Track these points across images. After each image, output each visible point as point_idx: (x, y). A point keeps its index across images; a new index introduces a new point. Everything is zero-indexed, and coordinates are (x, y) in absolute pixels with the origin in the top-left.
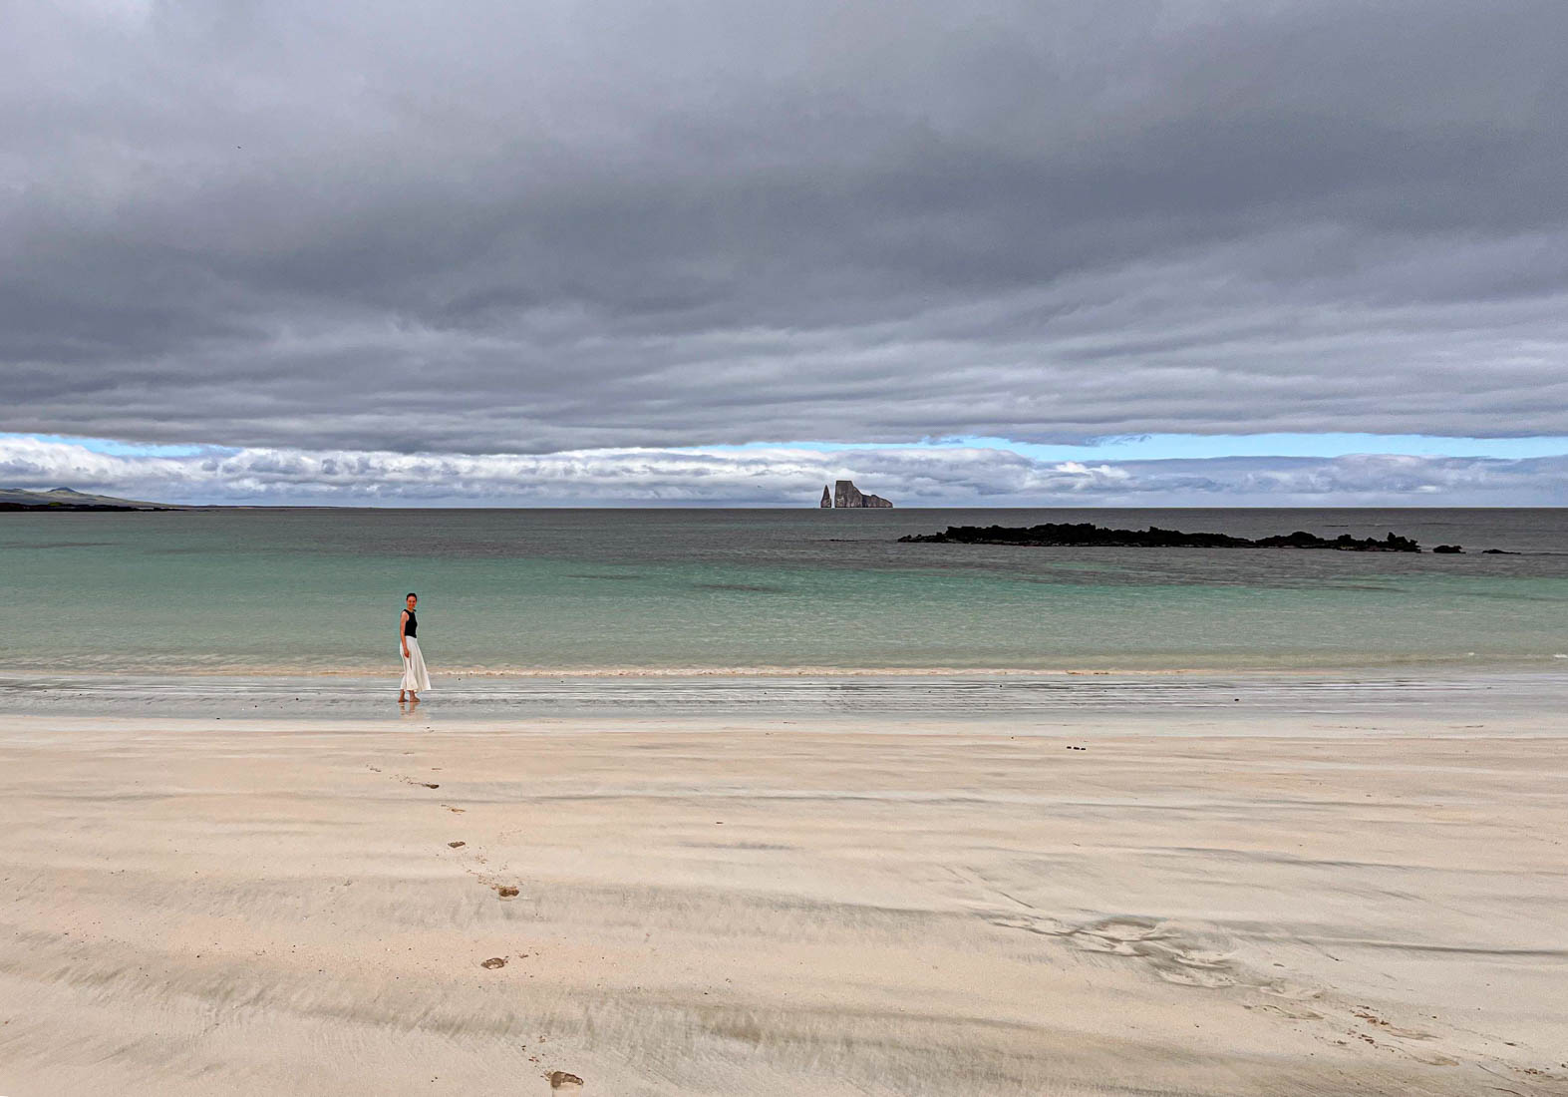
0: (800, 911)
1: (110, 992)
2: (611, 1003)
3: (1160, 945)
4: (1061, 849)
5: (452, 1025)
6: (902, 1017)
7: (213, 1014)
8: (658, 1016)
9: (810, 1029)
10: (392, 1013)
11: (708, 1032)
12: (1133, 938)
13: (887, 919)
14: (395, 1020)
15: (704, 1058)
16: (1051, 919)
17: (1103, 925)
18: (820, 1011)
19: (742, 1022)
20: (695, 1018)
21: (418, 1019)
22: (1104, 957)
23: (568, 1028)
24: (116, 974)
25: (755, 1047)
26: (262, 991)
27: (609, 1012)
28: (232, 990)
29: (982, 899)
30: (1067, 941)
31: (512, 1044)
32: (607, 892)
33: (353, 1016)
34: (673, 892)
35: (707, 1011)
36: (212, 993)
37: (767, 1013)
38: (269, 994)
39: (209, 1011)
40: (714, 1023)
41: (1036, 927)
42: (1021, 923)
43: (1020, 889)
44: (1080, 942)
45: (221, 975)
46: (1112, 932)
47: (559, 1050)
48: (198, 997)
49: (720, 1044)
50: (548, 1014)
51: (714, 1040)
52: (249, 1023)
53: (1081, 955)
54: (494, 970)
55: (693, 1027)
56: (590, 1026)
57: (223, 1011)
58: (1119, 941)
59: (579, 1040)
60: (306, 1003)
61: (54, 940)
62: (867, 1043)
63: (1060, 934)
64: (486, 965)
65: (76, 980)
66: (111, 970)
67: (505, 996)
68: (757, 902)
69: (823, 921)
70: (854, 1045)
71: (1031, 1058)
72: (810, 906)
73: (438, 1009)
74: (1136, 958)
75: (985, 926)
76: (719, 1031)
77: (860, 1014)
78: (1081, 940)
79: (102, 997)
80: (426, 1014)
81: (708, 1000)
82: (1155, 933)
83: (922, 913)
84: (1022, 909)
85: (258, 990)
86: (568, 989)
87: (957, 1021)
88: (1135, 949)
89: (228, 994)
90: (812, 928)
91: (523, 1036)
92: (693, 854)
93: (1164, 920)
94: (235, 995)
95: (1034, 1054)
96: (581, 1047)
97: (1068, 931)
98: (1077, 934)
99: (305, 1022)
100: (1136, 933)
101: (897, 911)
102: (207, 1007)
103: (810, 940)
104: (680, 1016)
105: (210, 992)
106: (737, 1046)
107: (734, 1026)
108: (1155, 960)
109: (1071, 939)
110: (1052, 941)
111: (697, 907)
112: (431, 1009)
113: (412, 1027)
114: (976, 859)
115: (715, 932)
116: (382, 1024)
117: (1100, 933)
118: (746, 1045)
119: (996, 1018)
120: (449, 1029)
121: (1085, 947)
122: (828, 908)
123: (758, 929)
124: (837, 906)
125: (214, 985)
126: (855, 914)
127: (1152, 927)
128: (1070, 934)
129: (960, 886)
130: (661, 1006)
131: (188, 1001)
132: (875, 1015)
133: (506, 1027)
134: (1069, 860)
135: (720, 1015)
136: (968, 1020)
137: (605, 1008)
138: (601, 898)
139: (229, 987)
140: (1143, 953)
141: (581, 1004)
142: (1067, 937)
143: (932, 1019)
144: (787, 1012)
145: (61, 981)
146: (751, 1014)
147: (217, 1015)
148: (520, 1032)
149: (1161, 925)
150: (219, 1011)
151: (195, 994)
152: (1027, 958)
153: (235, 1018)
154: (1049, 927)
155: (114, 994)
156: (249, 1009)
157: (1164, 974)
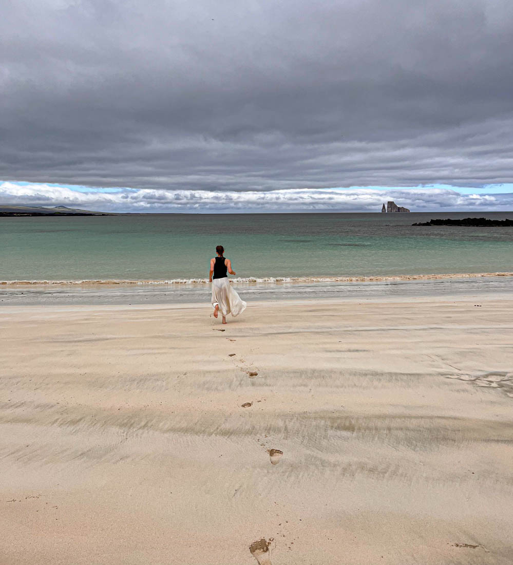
0: (372, 376)
1: (78, 428)
2: (295, 419)
3: (508, 383)
4: (472, 346)
5: (229, 432)
6: (410, 417)
7: (125, 434)
8: (314, 423)
9: (375, 424)
10: (203, 429)
11: (334, 428)
12: (498, 381)
13: (405, 378)
14: (204, 432)
15: (332, 439)
16: (467, 375)
17: (487, 376)
18: (379, 417)
19: (347, 424)
20: (329, 423)
21: (215, 431)
22: (486, 388)
23: (277, 430)
24: (80, 420)
25: (353, 434)
26: (147, 423)
27: (294, 423)
28: (134, 423)
29: (442, 368)
30: (473, 384)
31: (254, 439)
32: (295, 372)
33: (186, 431)
34: (321, 371)
35: (333, 420)
36: (124, 425)
37: (358, 419)
38: (149, 425)
39: (123, 433)
40: (336, 425)
41: (462, 378)
42: (456, 377)
43: (456, 363)
44: (478, 383)
45: (129, 417)
46: (490, 379)
47: (273, 440)
48: (118, 427)
49: (339, 433)
50: (269, 425)
51: (336, 431)
52: (141, 438)
53: (478, 388)
54: (247, 408)
55: (328, 427)
56: (286, 429)
57: (129, 433)
58: (492, 382)
59: (282, 435)
60: (166, 426)
61: (52, 406)
62: (397, 429)
63: (471, 380)
64: (243, 406)
65: (61, 424)
66: (79, 418)
67: (251, 418)
68: (354, 374)
69: (380, 380)
70: (392, 431)
71: (459, 430)
72: (375, 374)
73: (223, 426)
74: (498, 389)
75: (442, 378)
76: (338, 428)
77: (393, 417)
78: (478, 382)
79: (74, 431)
80: (217, 428)
81: (335, 415)
82: (506, 378)
83: (418, 375)
84: (457, 371)
85: (145, 422)
86: (277, 414)
87: (431, 418)
88: (499, 385)
89: (132, 425)
90: (376, 383)
91: (258, 435)
92: (329, 355)
93: (509, 373)
94: (135, 425)
95: (460, 429)
96: (282, 438)
97: (473, 379)
98: (477, 380)
99: (166, 435)
100: (499, 378)
101: (409, 374)
102: (122, 431)
103: (375, 388)
104: (323, 422)
105: (123, 425)
106: (345, 433)
107: (345, 425)
108: (506, 389)
109: (475, 382)
110: (468, 383)
111: (330, 377)
112: (220, 426)
113: (212, 434)
114: (440, 352)
115: (337, 387)
116: (199, 433)
117: (485, 379)
118: (349, 433)
119: (447, 415)
120: (227, 434)
121: (480, 385)
122: (382, 374)
123: (355, 385)
124: (386, 373)
125: (125, 421)
126: (393, 376)
127: (504, 376)
128: (474, 380)
129: (433, 363)
130: (315, 419)
131: (115, 429)
132: (400, 417)
133: (251, 432)
134: (475, 350)
135: (339, 421)
136: (436, 417)
137: (293, 421)
138: (291, 375)
139: (133, 421)
140: (501, 386)
141: (282, 420)
142: (473, 382)
143: (422, 417)
144: (366, 418)
145: (55, 425)
146: (351, 420)
147: (126, 435)
148: (257, 433)
149: (508, 375)
150: (128, 433)
151: (117, 425)
152: (458, 391)
153: (135, 435)
154: (467, 378)
155: (79, 429)
156: (141, 431)
157: (508, 394)
